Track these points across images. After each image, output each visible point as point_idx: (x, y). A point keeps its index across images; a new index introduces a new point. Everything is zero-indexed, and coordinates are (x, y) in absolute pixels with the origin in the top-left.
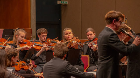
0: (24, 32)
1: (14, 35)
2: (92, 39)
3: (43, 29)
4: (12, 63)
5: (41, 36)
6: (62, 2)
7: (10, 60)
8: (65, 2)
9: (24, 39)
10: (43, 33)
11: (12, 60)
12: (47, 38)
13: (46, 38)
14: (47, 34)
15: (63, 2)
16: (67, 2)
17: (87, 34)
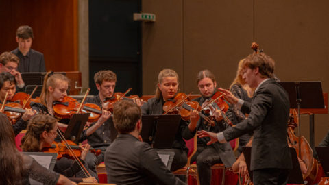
0: (65, 79)
1: (44, 86)
2: (210, 93)
3: (108, 72)
4: (42, 143)
5: (102, 86)
6: (142, 16)
7: (39, 138)
8: (150, 16)
9: (66, 95)
10: (107, 80)
11: (44, 138)
12: (115, 91)
13: (112, 90)
14: (116, 83)
15: (146, 16)
16: (154, 16)
17: (200, 83)
